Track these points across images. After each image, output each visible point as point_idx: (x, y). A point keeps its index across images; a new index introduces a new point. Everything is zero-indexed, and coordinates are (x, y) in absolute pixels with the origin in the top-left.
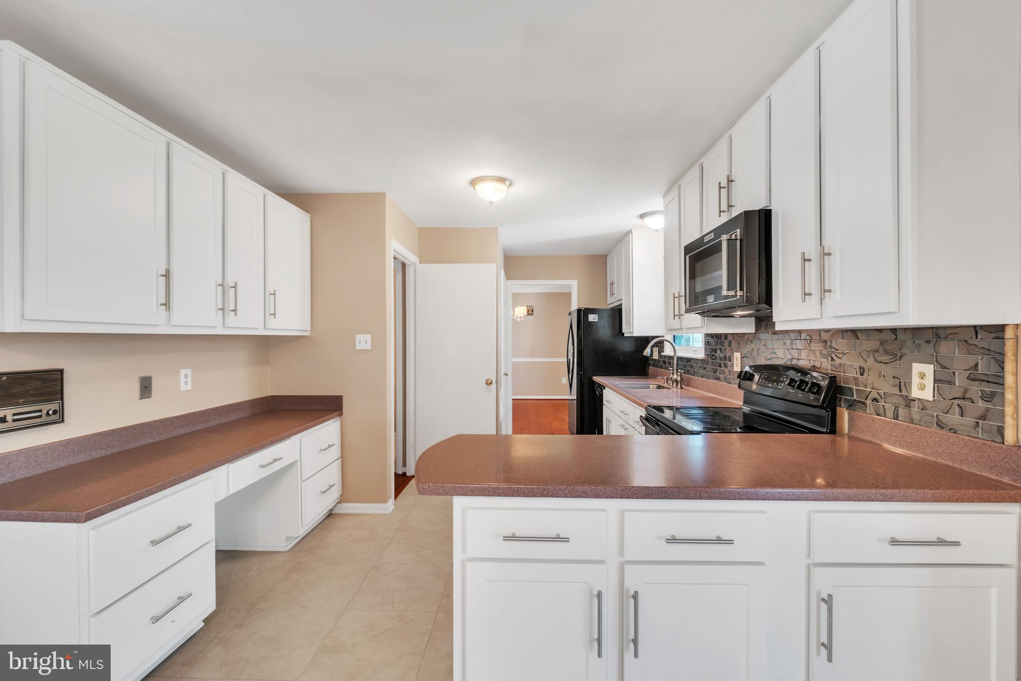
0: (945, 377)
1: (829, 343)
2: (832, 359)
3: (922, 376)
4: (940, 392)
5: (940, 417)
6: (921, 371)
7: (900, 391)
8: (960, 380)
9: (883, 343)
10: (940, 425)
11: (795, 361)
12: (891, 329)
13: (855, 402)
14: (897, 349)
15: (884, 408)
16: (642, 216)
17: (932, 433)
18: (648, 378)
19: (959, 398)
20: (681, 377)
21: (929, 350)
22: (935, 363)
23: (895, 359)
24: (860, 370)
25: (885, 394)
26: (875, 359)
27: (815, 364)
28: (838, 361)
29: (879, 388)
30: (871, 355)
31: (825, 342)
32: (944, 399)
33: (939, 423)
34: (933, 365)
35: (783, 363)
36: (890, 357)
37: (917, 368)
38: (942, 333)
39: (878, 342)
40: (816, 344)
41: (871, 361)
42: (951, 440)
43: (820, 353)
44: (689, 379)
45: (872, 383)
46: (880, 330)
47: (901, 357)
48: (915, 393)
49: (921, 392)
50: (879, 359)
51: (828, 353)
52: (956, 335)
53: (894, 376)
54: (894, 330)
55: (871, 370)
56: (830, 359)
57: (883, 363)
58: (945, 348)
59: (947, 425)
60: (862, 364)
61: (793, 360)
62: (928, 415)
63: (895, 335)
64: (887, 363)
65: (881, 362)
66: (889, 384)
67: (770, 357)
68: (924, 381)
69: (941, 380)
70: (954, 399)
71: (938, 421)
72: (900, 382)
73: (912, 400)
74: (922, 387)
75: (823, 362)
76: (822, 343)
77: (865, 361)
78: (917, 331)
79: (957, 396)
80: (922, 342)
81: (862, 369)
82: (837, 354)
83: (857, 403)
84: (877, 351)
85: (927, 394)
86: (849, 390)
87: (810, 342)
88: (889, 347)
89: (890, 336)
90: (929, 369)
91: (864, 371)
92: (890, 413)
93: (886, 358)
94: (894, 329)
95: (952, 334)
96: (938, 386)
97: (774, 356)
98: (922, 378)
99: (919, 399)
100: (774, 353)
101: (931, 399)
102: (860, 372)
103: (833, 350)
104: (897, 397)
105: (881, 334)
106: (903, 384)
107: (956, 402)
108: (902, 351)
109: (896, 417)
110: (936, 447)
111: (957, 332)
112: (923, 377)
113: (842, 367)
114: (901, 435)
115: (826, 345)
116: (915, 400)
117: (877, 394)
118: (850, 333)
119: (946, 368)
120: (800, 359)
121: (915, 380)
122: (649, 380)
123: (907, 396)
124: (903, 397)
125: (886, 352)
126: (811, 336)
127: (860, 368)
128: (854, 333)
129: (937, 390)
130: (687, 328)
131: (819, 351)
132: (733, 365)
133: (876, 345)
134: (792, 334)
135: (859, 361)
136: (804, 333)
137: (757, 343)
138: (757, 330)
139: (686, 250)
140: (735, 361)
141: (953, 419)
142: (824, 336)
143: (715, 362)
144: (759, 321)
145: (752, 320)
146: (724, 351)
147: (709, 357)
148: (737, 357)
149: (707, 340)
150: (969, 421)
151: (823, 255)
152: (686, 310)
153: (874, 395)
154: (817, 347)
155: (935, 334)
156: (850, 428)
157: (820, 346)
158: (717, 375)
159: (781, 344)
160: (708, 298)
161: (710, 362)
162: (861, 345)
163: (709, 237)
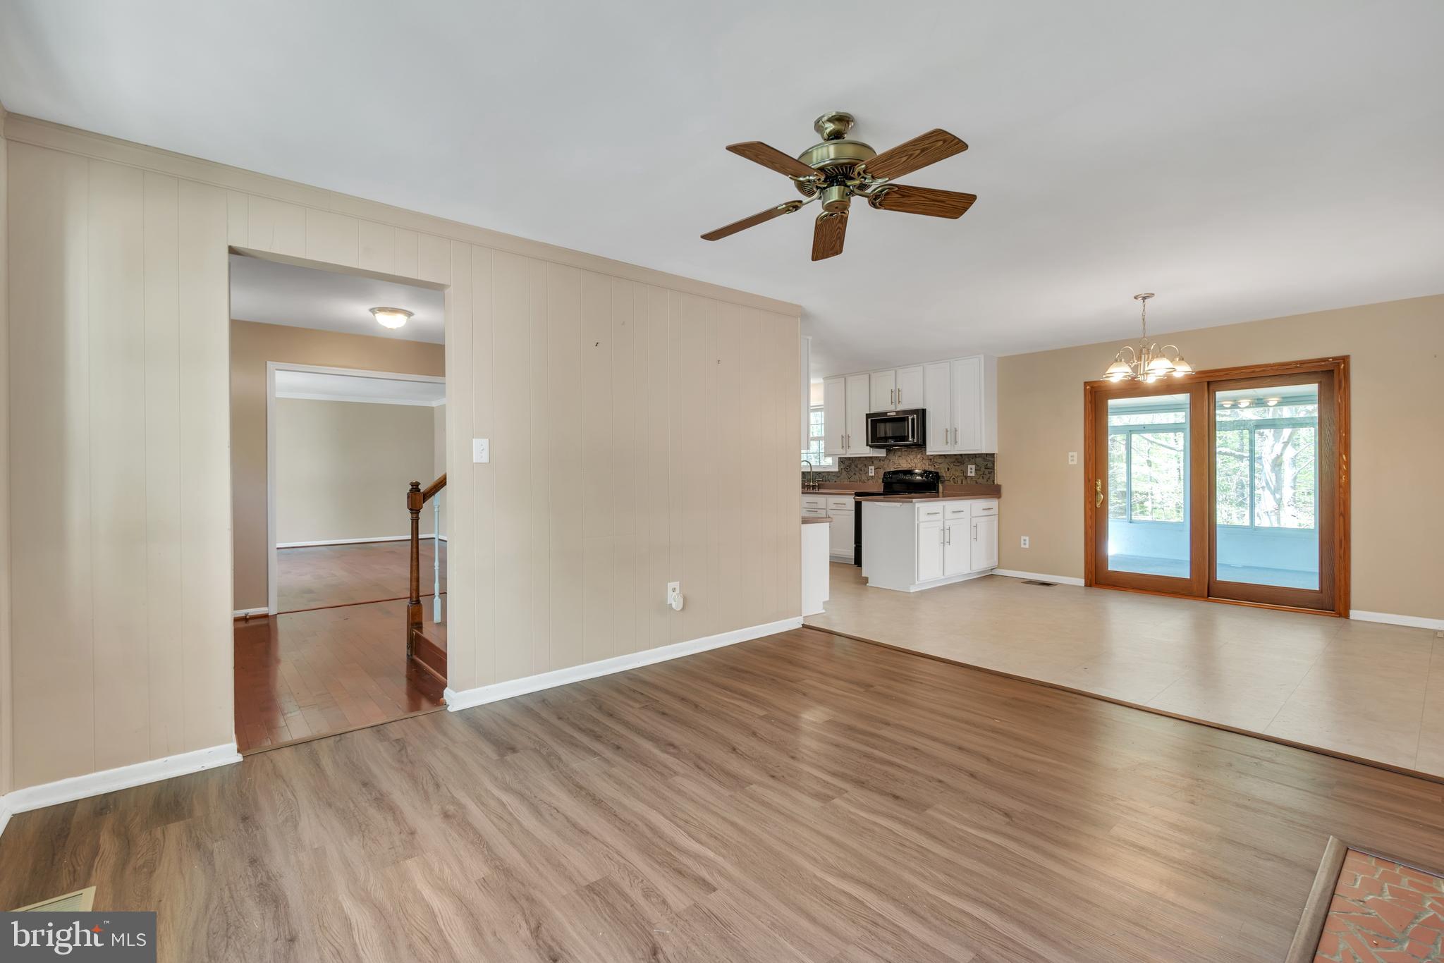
0: (978, 468)
3: (971, 469)
7: (964, 474)
8: (983, 469)
9: (956, 459)
10: (977, 482)
12: (959, 454)
13: (945, 480)
14: (962, 461)
15: (958, 481)
19: (982, 474)
21: (973, 461)
22: (975, 465)
23: (961, 464)
25: (957, 476)
27: (925, 468)
28: (937, 467)
29: (955, 475)
30: (952, 464)
31: (931, 460)
32: (978, 475)
35: (906, 469)
36: (959, 464)
37: (970, 466)
38: (977, 456)
42: (980, 486)
44: (823, 485)
45: (952, 473)
46: (955, 455)
47: (963, 464)
48: (969, 474)
49: (971, 474)
50: (955, 464)
51: (932, 464)
52: (981, 456)
53: (961, 470)
54: (961, 455)
55: (952, 469)
56: (933, 466)
58: (978, 460)
59: (979, 482)
61: (913, 468)
62: (973, 481)
64: (958, 466)
65: (956, 466)
66: (959, 473)
67: (897, 467)
69: (977, 470)
70: (980, 475)
74: (971, 472)
75: (929, 467)
77: (949, 466)
78: (969, 455)
80: (971, 459)
81: (948, 469)
82: (936, 464)
84: (954, 462)
85: (973, 474)
86: (942, 476)
87: (922, 460)
88: (959, 460)
89: (960, 457)
90: (973, 467)
92: (960, 482)
93: (957, 464)
97: (900, 466)
101: (974, 476)
103: (934, 462)
104: (962, 477)
106: (964, 472)
108: (964, 461)
109: (962, 483)
110: (976, 489)
113: (939, 469)
116: (969, 476)
118: (942, 456)
119: (978, 466)
120: (916, 467)
121: (969, 470)
123: (966, 476)
124: (964, 476)
125: (958, 462)
126: (923, 458)
129: (976, 473)
130: (848, 454)
131: (928, 464)
132: (868, 472)
133: (954, 460)
134: (911, 457)
135: (947, 466)
136: (919, 457)
137: (887, 462)
138: (887, 455)
139: (868, 416)
140: (870, 471)
141: (980, 480)
142: (930, 457)
143: (850, 473)
144: (889, 451)
145: (885, 450)
146: (859, 466)
147: (843, 471)
148: (872, 468)
149: (842, 461)
150: (985, 480)
151: (956, 430)
152: (867, 445)
153: (953, 477)
154: (927, 462)
155: (975, 456)
156: (943, 490)
157: (928, 461)
158: (852, 479)
159: (905, 461)
160: (890, 440)
161: (844, 473)
162: (947, 460)
163: (892, 414)
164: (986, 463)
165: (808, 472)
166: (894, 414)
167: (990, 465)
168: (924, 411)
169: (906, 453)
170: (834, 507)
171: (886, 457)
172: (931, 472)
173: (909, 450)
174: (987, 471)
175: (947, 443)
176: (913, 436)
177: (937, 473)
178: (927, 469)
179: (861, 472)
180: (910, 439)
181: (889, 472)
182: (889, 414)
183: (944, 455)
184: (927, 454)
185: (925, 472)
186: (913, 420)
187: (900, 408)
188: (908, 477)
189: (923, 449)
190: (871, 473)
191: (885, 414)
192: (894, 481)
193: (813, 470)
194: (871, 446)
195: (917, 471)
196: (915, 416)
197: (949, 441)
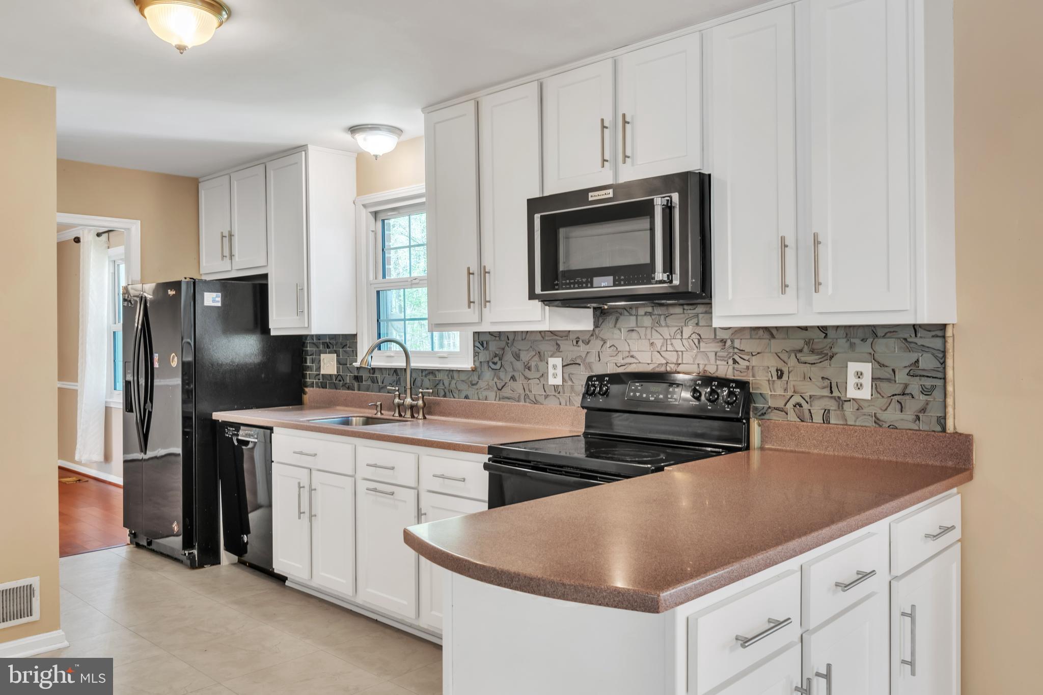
0: (885, 374)
1: (729, 343)
2: (735, 362)
3: (859, 375)
4: (878, 390)
5: (877, 415)
6: (858, 370)
7: (832, 392)
8: (901, 377)
9: (808, 342)
11: (672, 366)
12: (818, 327)
13: (770, 410)
14: (827, 348)
15: (810, 412)
16: (354, 130)
17: (873, 432)
18: (301, 409)
19: (899, 395)
20: (423, 400)
21: (866, 348)
22: (873, 361)
23: (825, 358)
24: (778, 373)
25: (811, 397)
26: (798, 360)
27: (706, 369)
28: (743, 364)
29: (803, 392)
30: (793, 355)
31: (724, 341)
32: (883, 397)
33: (878, 421)
34: (871, 364)
35: (650, 369)
36: (817, 357)
37: (853, 367)
38: (880, 333)
39: (803, 342)
40: (708, 345)
41: (792, 361)
42: (893, 436)
43: (716, 355)
44: (437, 404)
45: (794, 386)
46: (805, 328)
47: (832, 357)
48: (852, 393)
49: (858, 391)
50: (803, 359)
51: (728, 354)
52: (894, 333)
53: (822, 378)
54: (823, 329)
55: (792, 372)
56: (731, 362)
57: (809, 363)
58: (883, 347)
59: (885, 422)
60: (780, 365)
61: (668, 365)
62: (865, 415)
63: (824, 333)
64: (814, 364)
65: (806, 363)
66: (817, 385)
67: (623, 362)
68: (861, 381)
69: (879, 378)
70: (893, 395)
71: (876, 420)
72: (831, 383)
73: (845, 401)
74: (859, 387)
75: (719, 366)
76: (718, 342)
77: (784, 362)
78: (852, 328)
79: (897, 393)
80: (857, 341)
81: (779, 372)
82: (740, 355)
83: (772, 410)
84: (801, 351)
85: (865, 394)
86: (761, 397)
87: (699, 342)
88: (818, 346)
89: (818, 335)
90: (867, 368)
91: (782, 373)
92: (818, 418)
93: (812, 358)
94: (822, 327)
95: (891, 332)
96: (876, 385)
97: (633, 360)
98: (859, 377)
99: (853, 399)
100: (632, 357)
101: (869, 398)
102: (777, 375)
103: (736, 350)
104: (827, 399)
105: (806, 332)
106: (834, 387)
107: (896, 398)
108: (833, 350)
109: (826, 419)
110: (877, 445)
111: (896, 330)
112: (861, 377)
113: (750, 371)
114: (834, 439)
115: (725, 345)
116: (850, 401)
117: (801, 398)
118: (761, 332)
119: (884, 366)
120: (680, 364)
121: (852, 380)
122: (307, 412)
123: (839, 398)
124: (835, 399)
125: (813, 351)
126: (700, 336)
127: (777, 370)
128: (770, 332)
129: (875, 388)
130: (491, 323)
131: (714, 353)
132: (544, 376)
133: (799, 344)
134: (666, 332)
135: (773, 363)
136: (687, 331)
137: (596, 344)
138: (596, 325)
139: (534, 205)
140: (551, 371)
141: (892, 415)
142: (721, 335)
143: (502, 374)
144: (601, 315)
145: (590, 312)
146: (524, 356)
147: (485, 366)
148: (554, 364)
149: (481, 340)
150: (909, 415)
151: (817, 243)
152: (532, 296)
153: (797, 399)
154: (710, 348)
155: (872, 332)
156: (763, 440)
157: (715, 347)
158: (507, 392)
159: (645, 344)
160: (597, 280)
161: (488, 375)
162: (777, 345)
163: (601, 195)
164: (914, 356)
165: (396, 371)
166: (610, 193)
167: (927, 362)
168: (703, 182)
169: (647, 321)
170: (437, 485)
171: (593, 334)
172: (724, 382)
173: (658, 311)
174: (915, 386)
175: (784, 286)
176: (669, 267)
177: (743, 385)
178: (711, 370)
179: (527, 372)
180: (660, 275)
181: (600, 378)
182: (592, 196)
183: (767, 329)
184: (716, 323)
185: (707, 380)
186: (668, 209)
187: (630, 174)
188: (653, 393)
189: (700, 309)
190: (555, 378)
191: (582, 195)
192: (613, 404)
193: (414, 364)
194: (547, 301)
195: (680, 377)
196: (675, 197)
197: (790, 279)
